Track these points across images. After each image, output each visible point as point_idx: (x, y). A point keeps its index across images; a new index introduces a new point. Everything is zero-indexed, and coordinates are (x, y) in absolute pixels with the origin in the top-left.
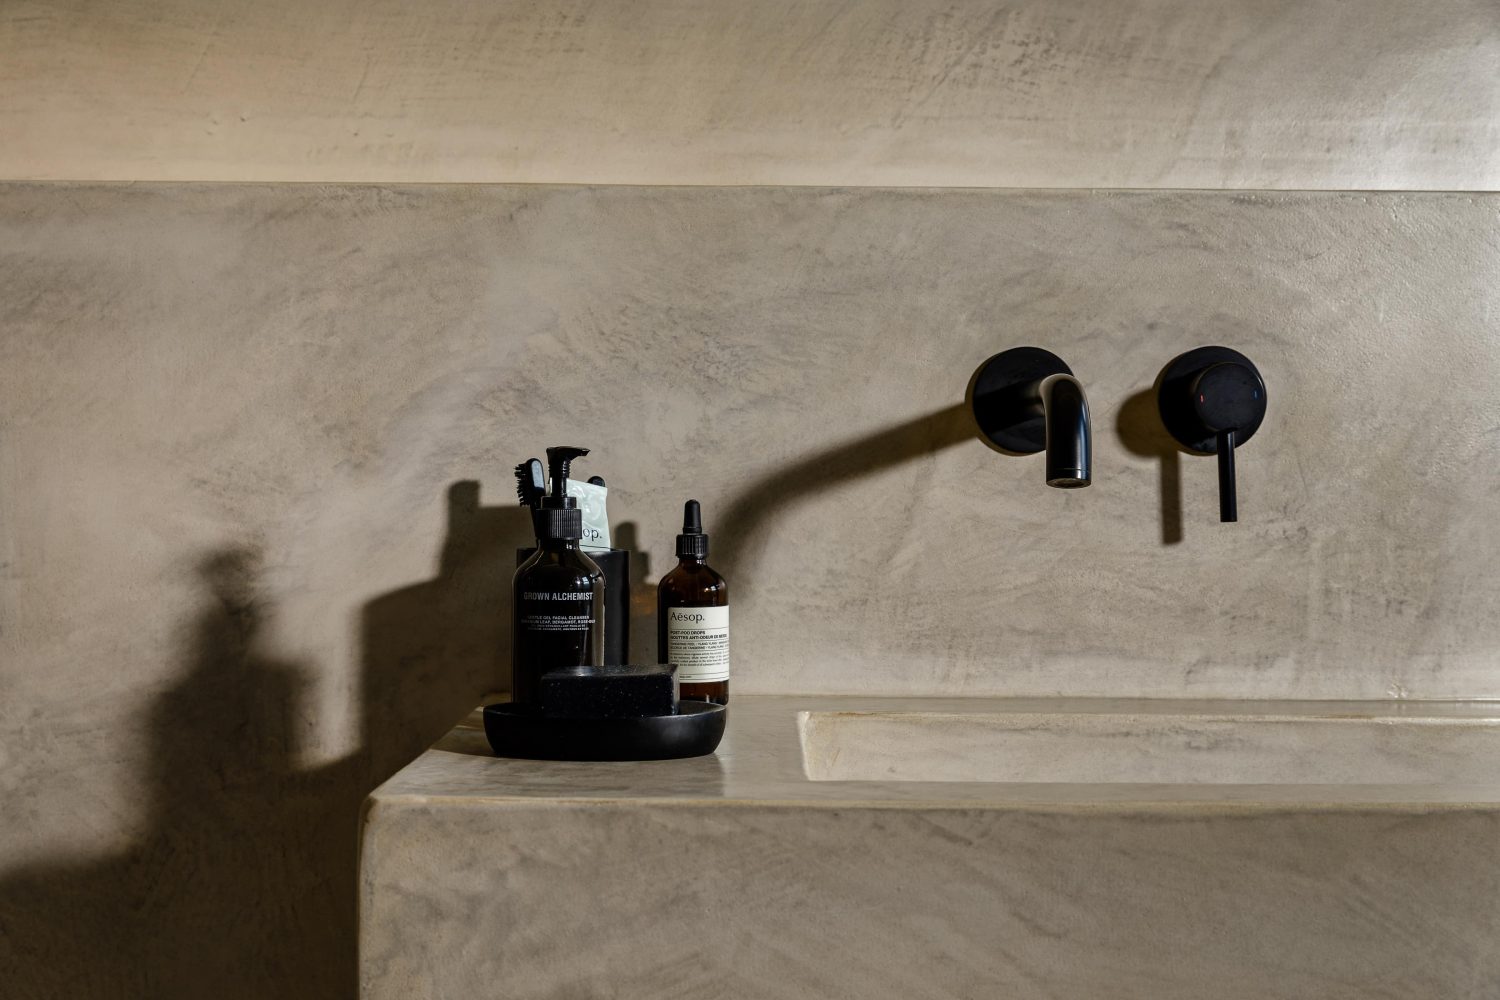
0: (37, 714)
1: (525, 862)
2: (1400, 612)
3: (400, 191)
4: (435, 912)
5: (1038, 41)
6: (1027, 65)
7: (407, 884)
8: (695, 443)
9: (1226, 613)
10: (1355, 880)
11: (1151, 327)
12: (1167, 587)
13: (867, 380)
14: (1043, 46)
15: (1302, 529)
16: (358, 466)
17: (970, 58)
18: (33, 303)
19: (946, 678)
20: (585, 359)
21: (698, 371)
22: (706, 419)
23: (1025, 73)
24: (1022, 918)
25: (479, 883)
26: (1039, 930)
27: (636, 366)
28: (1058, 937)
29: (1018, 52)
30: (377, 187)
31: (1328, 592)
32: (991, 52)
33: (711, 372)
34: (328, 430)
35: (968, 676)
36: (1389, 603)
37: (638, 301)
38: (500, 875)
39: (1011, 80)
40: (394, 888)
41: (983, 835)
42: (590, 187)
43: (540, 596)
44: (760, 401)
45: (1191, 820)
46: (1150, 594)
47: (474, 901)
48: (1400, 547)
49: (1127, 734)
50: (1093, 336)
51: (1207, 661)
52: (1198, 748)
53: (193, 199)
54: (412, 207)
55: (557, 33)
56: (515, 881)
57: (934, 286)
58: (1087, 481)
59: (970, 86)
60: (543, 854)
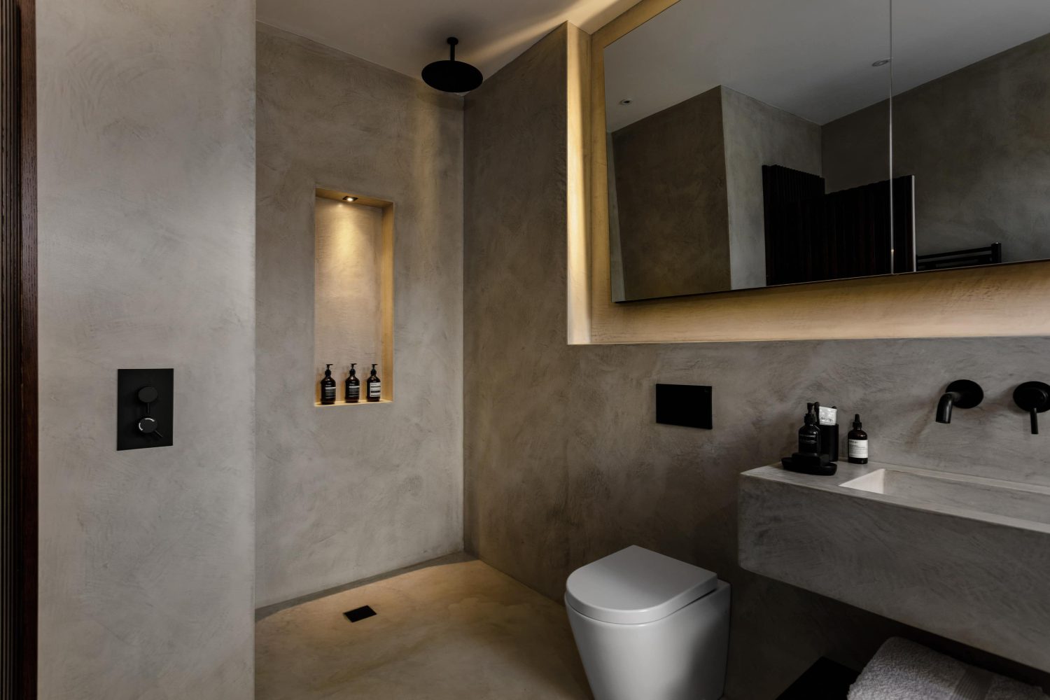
0: (719, 444)
1: (768, 490)
4: (751, 497)
6: (989, 294)
7: (746, 490)
9: (1042, 460)
10: (974, 538)
18: (718, 365)
19: (938, 466)
20: (834, 379)
21: (863, 382)
24: (877, 525)
25: (759, 493)
27: (847, 381)
33: (867, 382)
35: (945, 466)
37: (847, 366)
40: (744, 491)
41: (867, 505)
44: (880, 390)
46: (1011, 451)
47: (758, 496)
49: (989, 490)
50: (989, 377)
51: (1034, 473)
52: (1016, 498)
53: (747, 345)
58: (949, 422)
60: (771, 489)
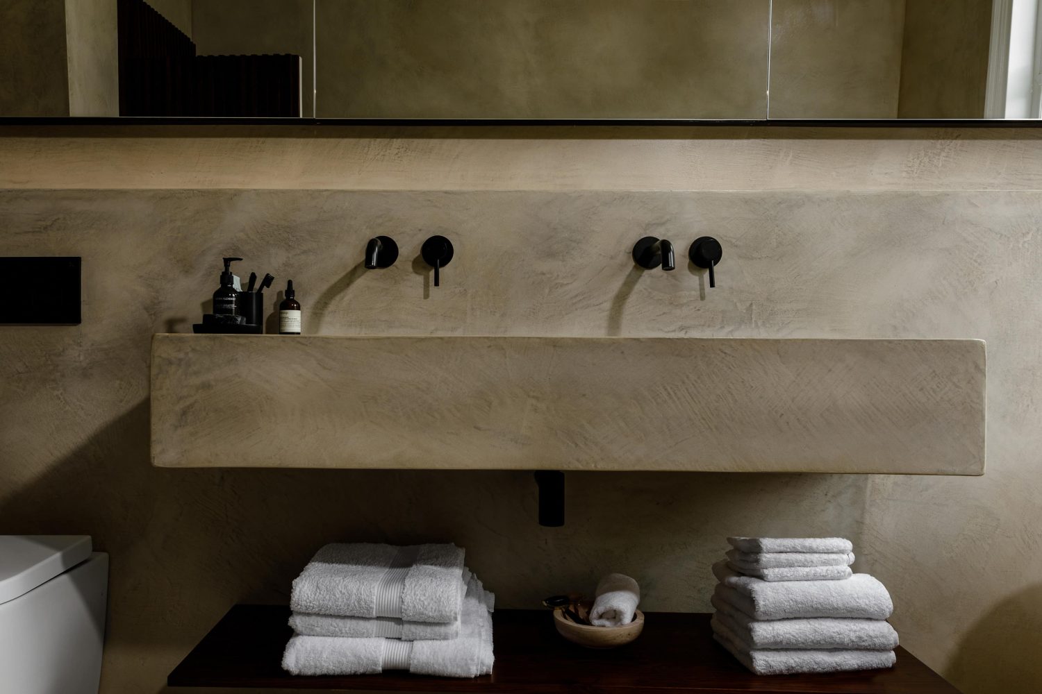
0: (92, 345)
1: (194, 350)
2: (494, 315)
3: (199, 191)
4: (170, 363)
5: (403, 147)
7: (163, 355)
8: (285, 265)
10: (406, 355)
11: (420, 230)
12: (425, 307)
13: (336, 246)
14: (404, 149)
15: (465, 290)
16: (187, 272)
17: (382, 153)
18: (93, 224)
21: (286, 244)
22: (288, 258)
23: (399, 157)
24: (320, 365)
25: (181, 355)
26: (325, 368)
27: (268, 242)
28: (330, 370)
29: (397, 151)
30: (193, 190)
31: (473, 309)
32: (388, 151)
33: (290, 244)
34: (178, 261)
36: (491, 312)
37: (268, 223)
38: (187, 354)
39: (395, 160)
40: (160, 357)
41: (310, 343)
42: (255, 190)
43: (220, 299)
45: (363, 339)
46: (420, 309)
47: (180, 360)
48: (494, 295)
50: (404, 233)
51: (437, 329)
53: (139, 194)
54: (202, 195)
55: (257, 146)
56: (191, 355)
57: (356, 218)
59: (382, 161)
60: (198, 348)
